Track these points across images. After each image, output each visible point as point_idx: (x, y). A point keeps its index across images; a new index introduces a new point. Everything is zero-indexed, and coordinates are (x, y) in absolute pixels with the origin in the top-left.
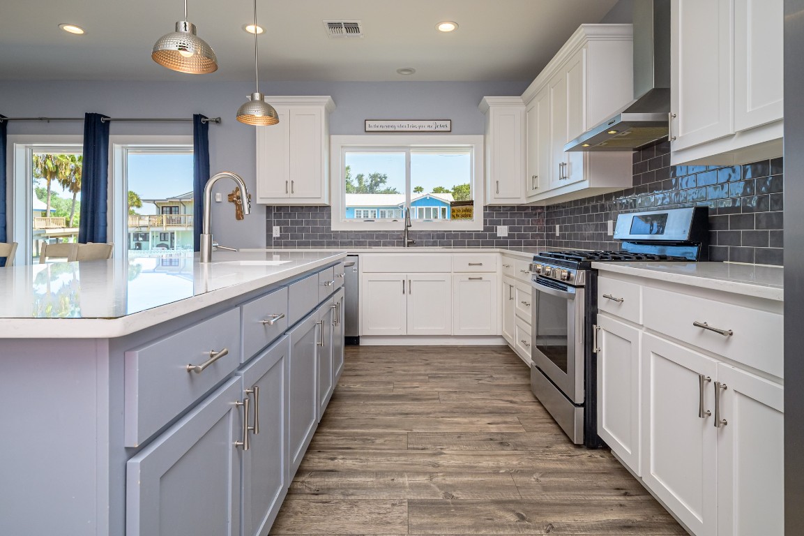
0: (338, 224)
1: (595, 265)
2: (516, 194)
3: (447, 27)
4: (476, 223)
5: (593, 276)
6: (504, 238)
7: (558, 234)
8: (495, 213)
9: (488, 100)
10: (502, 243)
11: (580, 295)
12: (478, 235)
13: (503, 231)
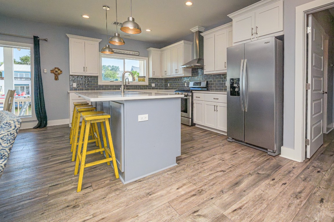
0: (101, 82)
1: (193, 92)
2: (158, 75)
3: (148, 30)
4: (146, 83)
5: (192, 94)
6: (153, 87)
7: (169, 86)
8: (151, 80)
9: (151, 49)
10: (153, 88)
11: (190, 97)
12: (147, 86)
13: (153, 85)
